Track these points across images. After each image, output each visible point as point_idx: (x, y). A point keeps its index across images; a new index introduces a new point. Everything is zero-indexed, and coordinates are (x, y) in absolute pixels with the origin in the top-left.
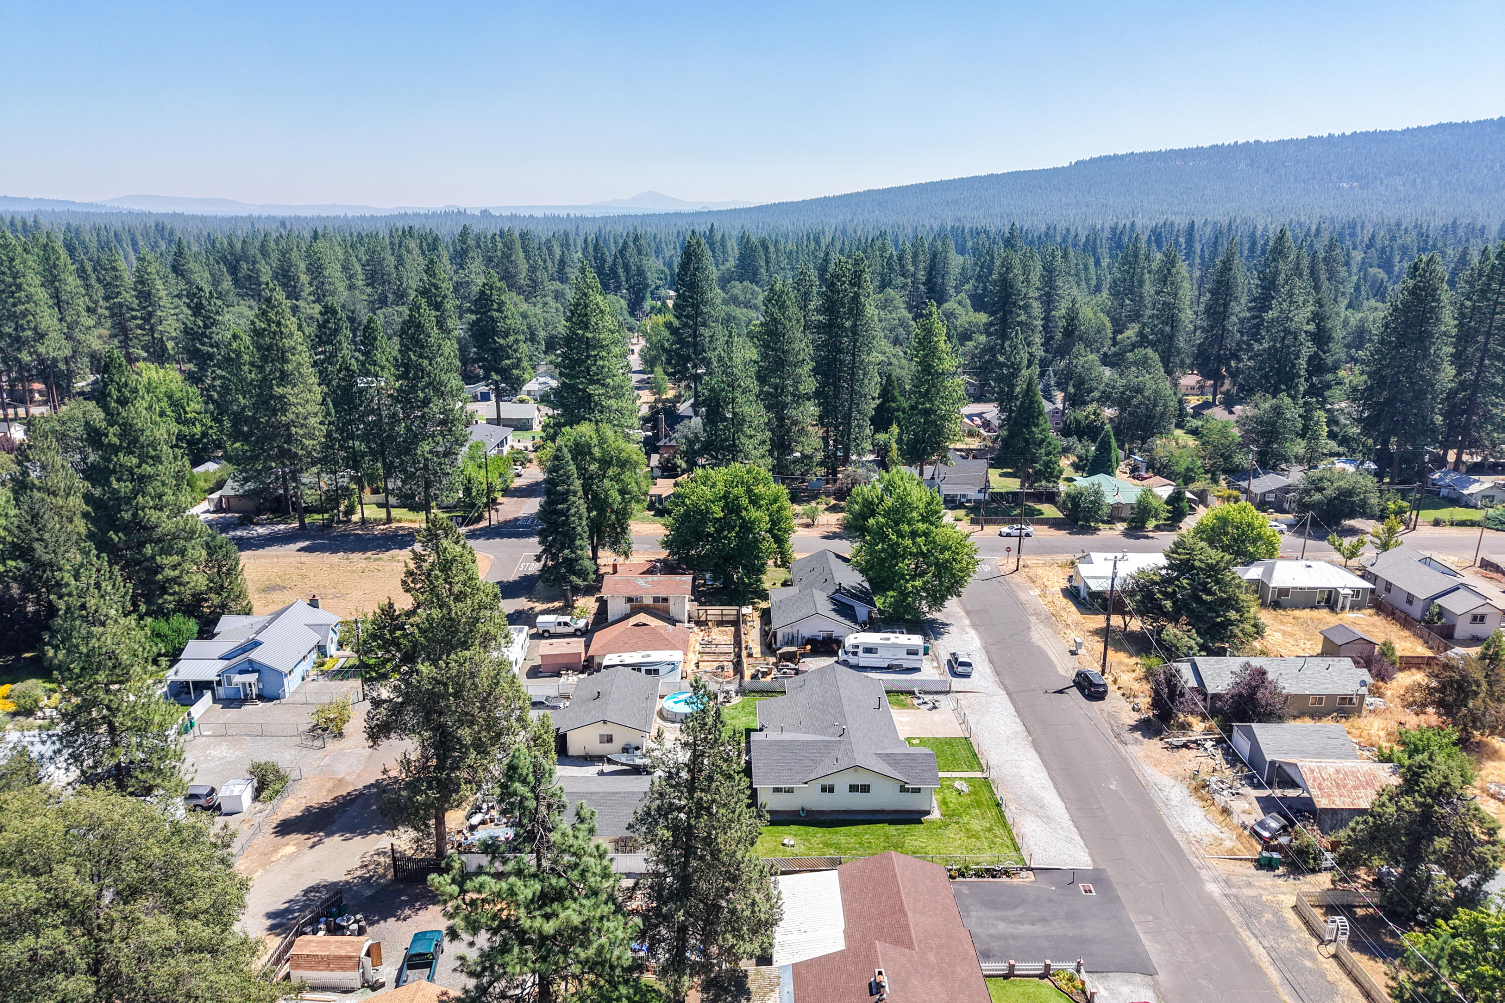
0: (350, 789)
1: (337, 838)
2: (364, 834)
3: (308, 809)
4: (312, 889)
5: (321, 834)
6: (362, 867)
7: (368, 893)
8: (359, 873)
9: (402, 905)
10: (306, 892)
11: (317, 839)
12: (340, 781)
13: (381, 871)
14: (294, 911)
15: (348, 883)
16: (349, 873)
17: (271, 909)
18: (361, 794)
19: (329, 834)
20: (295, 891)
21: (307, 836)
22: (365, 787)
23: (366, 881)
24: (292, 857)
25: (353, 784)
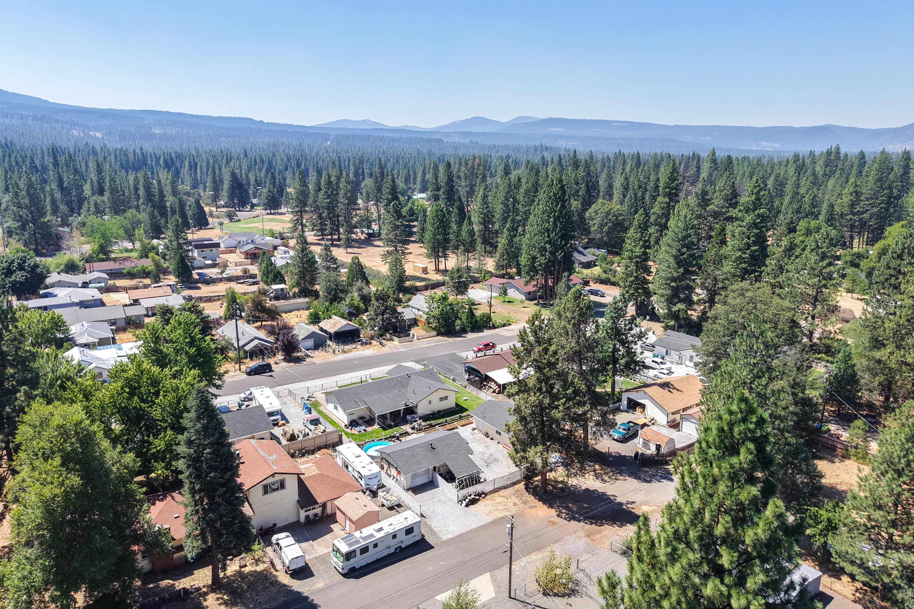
0: (588, 527)
1: (618, 500)
2: (604, 494)
3: (621, 526)
4: (647, 481)
5: (624, 507)
6: (617, 479)
7: (624, 468)
8: (621, 478)
9: (615, 457)
10: (650, 482)
11: (628, 506)
12: (589, 536)
13: (611, 474)
14: (660, 476)
15: (629, 476)
16: (625, 480)
17: (670, 482)
18: (585, 519)
19: (621, 504)
20: (655, 485)
21: (633, 510)
22: (579, 521)
23: (621, 473)
24: (646, 503)
25: (583, 529)
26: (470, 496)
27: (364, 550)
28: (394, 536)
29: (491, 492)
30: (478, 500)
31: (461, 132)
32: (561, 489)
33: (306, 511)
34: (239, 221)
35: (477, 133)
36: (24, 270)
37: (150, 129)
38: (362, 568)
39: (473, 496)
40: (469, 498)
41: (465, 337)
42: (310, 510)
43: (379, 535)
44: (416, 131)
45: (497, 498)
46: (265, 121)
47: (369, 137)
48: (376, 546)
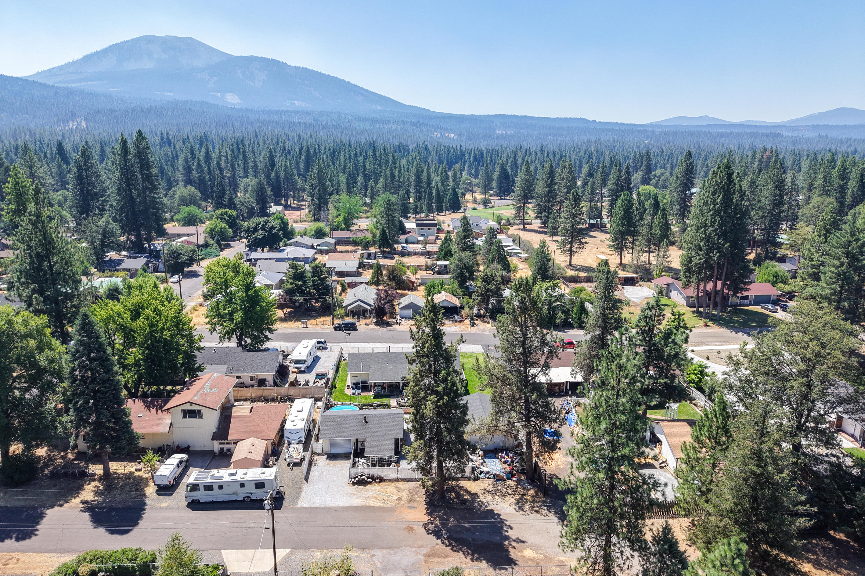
0: (441, 546)
1: (510, 533)
2: (502, 521)
5: (506, 542)
6: (538, 512)
11: (513, 543)
12: (429, 556)
13: (539, 504)
15: (554, 513)
16: (546, 516)
18: (449, 538)
19: (507, 538)
21: (511, 549)
22: (439, 538)
23: (550, 507)
24: (535, 548)
25: (432, 547)
26: (362, 476)
27: (209, 488)
28: (242, 485)
29: (392, 480)
30: (370, 483)
31: (813, 126)
32: (464, 501)
33: (221, 444)
34: (493, 207)
35: (835, 126)
36: (265, 230)
37: (494, 131)
38: (205, 503)
39: (363, 477)
40: (359, 477)
41: (565, 332)
42: (224, 443)
43: (227, 479)
44: (757, 126)
45: (391, 488)
46: (597, 121)
47: (692, 133)
48: (221, 487)
